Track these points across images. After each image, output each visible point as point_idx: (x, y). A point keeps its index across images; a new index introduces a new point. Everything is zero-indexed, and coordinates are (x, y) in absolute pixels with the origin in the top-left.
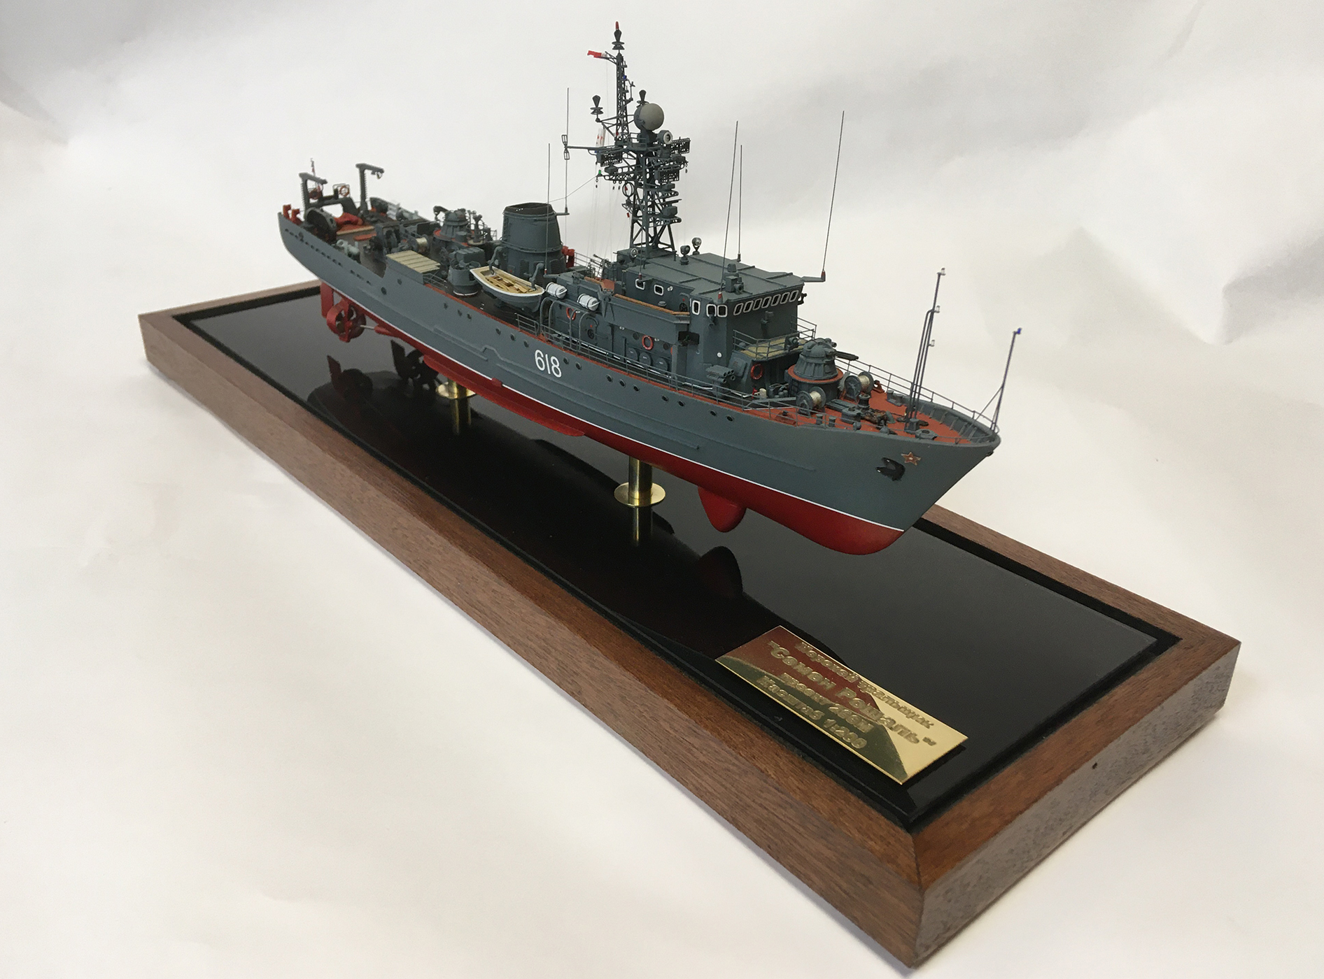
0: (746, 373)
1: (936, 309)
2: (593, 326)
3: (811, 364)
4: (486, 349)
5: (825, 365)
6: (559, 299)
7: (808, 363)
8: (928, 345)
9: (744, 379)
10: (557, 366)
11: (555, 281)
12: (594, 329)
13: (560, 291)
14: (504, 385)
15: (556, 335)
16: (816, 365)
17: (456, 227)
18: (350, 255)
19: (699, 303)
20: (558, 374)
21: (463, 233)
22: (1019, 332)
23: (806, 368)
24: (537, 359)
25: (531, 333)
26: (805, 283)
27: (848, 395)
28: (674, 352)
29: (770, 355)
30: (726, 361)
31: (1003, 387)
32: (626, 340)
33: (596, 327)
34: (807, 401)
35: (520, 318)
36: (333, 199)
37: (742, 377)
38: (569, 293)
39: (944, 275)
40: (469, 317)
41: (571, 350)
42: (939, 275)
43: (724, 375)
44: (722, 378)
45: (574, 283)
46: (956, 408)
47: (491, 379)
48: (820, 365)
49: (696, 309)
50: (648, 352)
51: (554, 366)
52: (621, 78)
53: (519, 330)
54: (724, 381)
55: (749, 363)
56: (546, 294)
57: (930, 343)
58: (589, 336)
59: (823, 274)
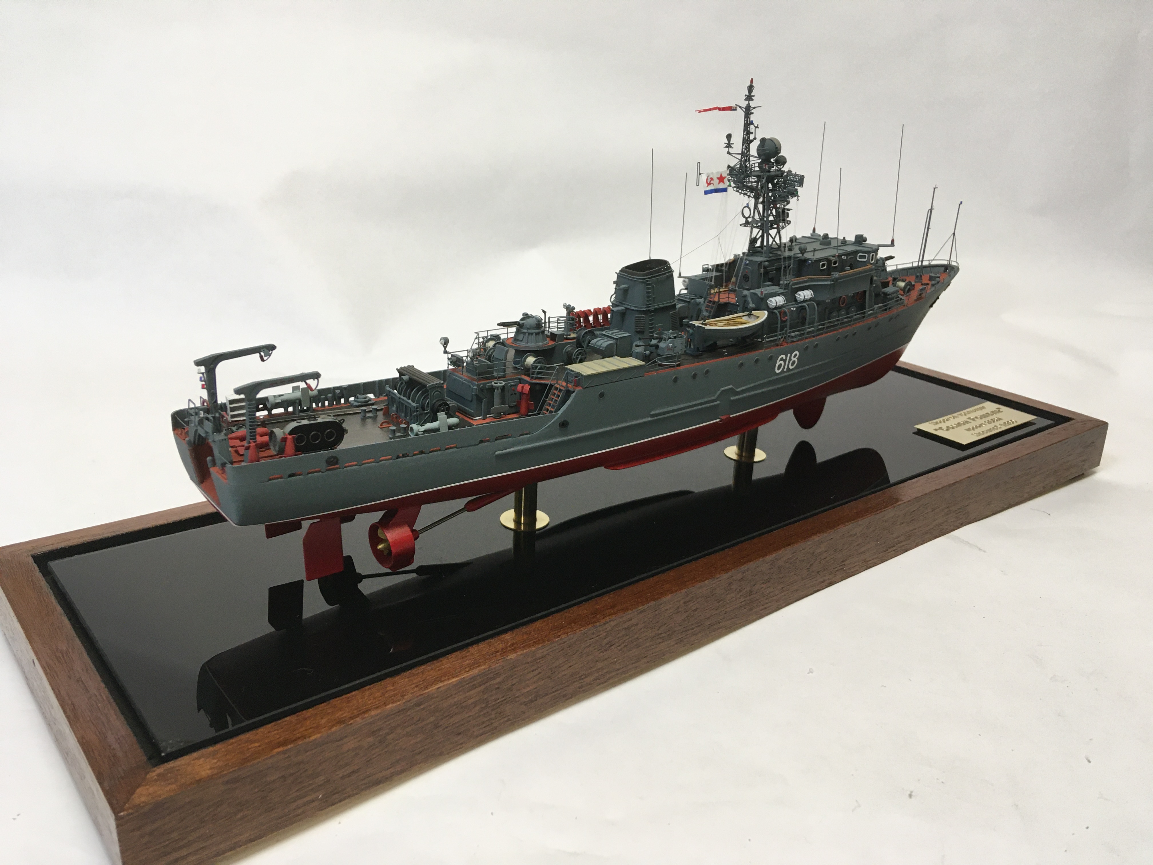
1: (933, 208)
4: (721, 392)
6: (778, 308)
8: (929, 229)
10: (795, 359)
14: (731, 416)
20: (794, 365)
22: (961, 203)
24: (778, 364)
25: (776, 344)
31: (954, 234)
32: (828, 309)
38: (786, 298)
39: (937, 188)
40: (706, 373)
42: (934, 189)
47: (718, 420)
50: (844, 308)
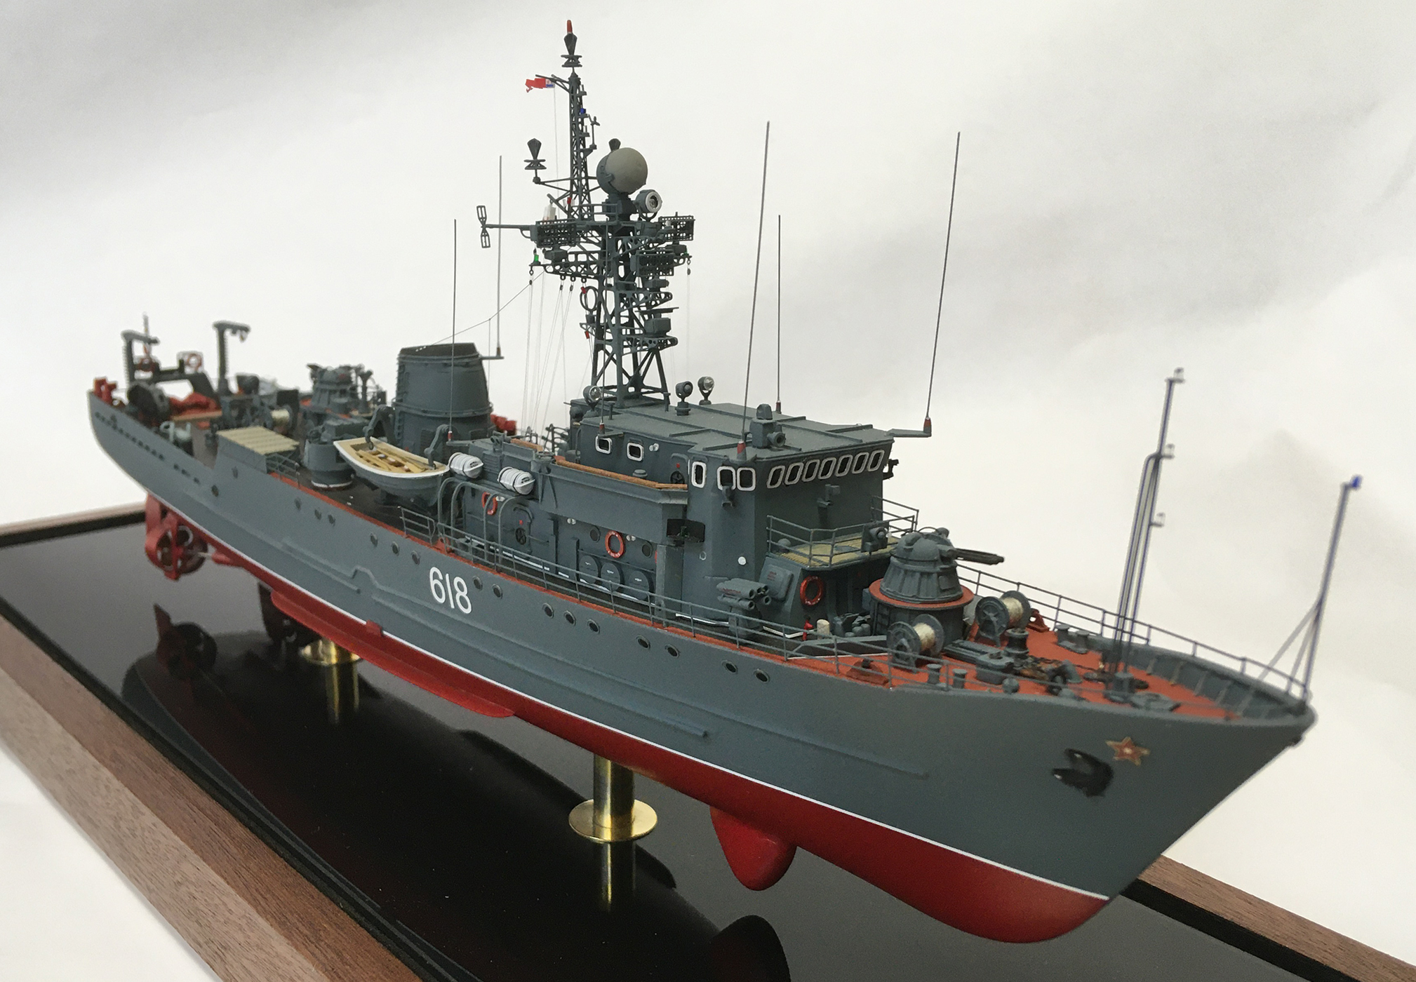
0: (793, 592)
1: (1166, 451)
2: (522, 522)
3: (914, 572)
4: (356, 571)
5: (939, 574)
6: (469, 479)
7: (906, 571)
8: (1151, 524)
9: (788, 605)
10: (464, 594)
11: (464, 450)
12: (525, 527)
13: (472, 465)
14: (385, 633)
15: (462, 541)
16: (922, 574)
17: (335, 392)
18: (177, 443)
19: (704, 465)
20: (466, 607)
21: (344, 400)
22: (1356, 483)
23: (903, 580)
24: (433, 583)
25: (422, 538)
26: (895, 439)
27: (984, 634)
28: (660, 557)
29: (836, 560)
30: (754, 571)
32: (578, 543)
33: (530, 524)
34: (909, 641)
35: (408, 516)
36: (177, 374)
37: (784, 600)
38: (488, 469)
39: (1180, 381)
40: (331, 520)
41: (488, 565)
42: (1171, 383)
43: (751, 593)
44: (747, 599)
45: (494, 451)
46: (1202, 654)
47: (364, 623)
48: (929, 574)
49: (699, 479)
50: (616, 563)
51: (459, 594)
52: (578, 112)
53: (405, 535)
54: (751, 605)
55: (798, 574)
56: (451, 473)
57: (1156, 519)
58: (519, 541)
59: (928, 423)
